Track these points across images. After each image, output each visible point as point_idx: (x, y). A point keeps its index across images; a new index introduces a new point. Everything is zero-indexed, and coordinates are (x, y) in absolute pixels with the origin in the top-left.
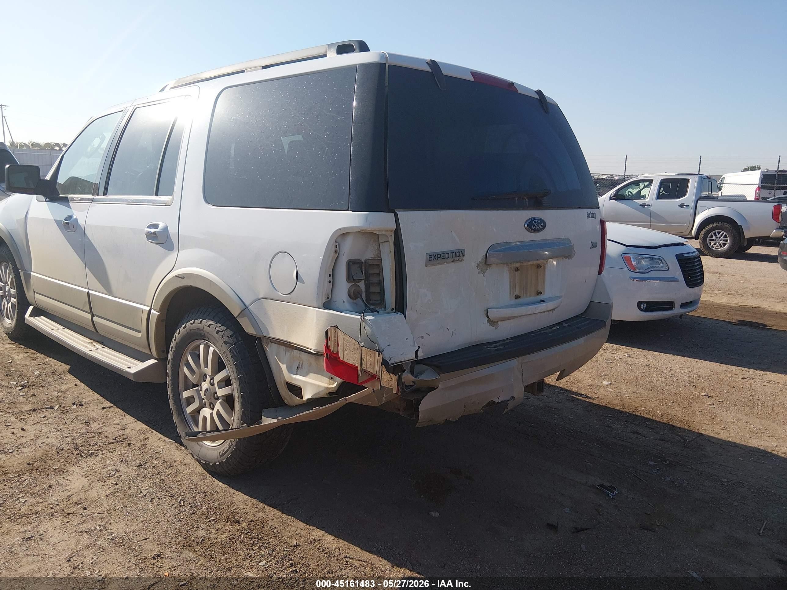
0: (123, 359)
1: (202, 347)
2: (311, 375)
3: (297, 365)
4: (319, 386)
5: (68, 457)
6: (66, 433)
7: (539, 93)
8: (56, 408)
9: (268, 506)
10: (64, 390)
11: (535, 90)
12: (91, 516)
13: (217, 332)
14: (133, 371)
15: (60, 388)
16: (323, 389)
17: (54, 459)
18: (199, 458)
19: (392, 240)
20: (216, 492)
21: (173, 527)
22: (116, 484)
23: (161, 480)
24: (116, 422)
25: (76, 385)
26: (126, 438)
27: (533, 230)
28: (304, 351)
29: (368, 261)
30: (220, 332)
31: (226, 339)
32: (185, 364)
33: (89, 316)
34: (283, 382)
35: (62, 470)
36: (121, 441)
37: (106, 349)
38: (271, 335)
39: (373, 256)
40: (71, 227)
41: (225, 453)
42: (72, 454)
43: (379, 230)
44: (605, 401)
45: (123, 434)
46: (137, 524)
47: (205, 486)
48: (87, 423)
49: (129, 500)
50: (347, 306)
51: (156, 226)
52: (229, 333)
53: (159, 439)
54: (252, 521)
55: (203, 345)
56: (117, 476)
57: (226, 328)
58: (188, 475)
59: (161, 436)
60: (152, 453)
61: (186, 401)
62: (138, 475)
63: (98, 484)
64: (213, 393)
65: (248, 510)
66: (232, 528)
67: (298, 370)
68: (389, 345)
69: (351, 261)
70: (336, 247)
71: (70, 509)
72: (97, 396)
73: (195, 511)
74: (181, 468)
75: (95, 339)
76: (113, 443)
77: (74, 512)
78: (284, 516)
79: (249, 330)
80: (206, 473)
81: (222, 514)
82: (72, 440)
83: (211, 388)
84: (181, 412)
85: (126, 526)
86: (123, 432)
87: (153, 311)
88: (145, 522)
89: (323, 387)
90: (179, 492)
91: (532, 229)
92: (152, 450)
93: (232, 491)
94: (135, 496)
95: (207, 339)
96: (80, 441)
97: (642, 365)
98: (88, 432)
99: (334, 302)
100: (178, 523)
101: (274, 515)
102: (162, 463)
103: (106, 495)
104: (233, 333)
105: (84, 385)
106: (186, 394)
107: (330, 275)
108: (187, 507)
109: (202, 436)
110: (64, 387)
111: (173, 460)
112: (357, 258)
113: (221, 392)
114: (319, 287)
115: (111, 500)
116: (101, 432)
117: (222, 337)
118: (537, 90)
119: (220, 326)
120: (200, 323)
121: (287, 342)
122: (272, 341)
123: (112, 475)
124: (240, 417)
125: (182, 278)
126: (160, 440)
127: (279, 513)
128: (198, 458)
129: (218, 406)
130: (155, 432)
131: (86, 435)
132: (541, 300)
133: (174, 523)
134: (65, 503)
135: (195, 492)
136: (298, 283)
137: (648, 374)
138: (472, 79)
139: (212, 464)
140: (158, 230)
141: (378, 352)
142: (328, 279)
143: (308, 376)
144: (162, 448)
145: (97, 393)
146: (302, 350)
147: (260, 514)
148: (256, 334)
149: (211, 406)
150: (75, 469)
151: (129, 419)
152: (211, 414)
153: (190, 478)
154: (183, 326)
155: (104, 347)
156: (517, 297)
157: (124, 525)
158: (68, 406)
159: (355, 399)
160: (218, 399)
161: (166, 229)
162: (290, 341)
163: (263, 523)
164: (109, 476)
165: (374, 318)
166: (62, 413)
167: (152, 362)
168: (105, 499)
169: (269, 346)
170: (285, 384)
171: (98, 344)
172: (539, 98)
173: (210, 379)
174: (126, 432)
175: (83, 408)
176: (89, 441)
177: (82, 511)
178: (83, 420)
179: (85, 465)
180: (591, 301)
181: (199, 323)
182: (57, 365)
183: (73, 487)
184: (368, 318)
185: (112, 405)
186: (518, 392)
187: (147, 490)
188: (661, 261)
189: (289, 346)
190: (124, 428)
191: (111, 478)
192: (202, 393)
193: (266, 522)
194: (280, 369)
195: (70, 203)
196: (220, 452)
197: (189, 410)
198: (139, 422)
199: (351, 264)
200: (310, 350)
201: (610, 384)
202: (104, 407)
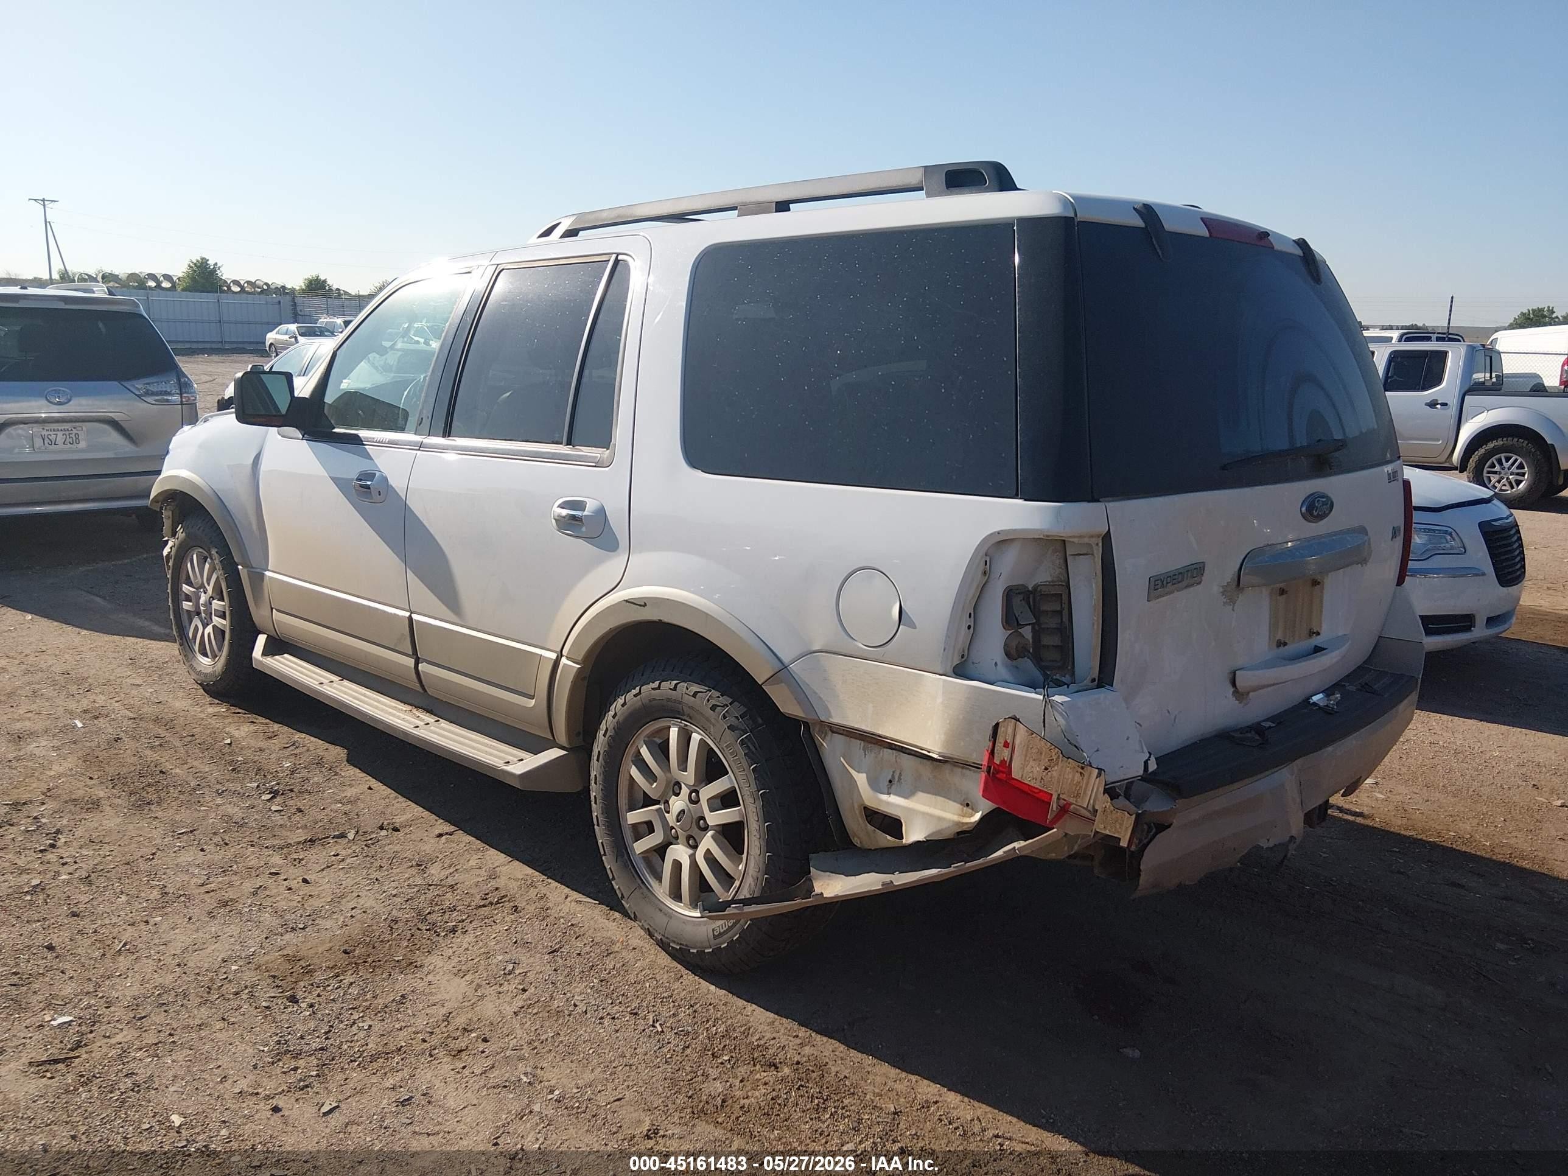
0: (490, 747)
1: (674, 732)
2: (920, 795)
3: (890, 777)
4: (940, 819)
5: (413, 936)
6: (389, 887)
7: (1302, 244)
8: (351, 836)
9: (818, 1032)
10: (352, 798)
11: (1294, 239)
12: (502, 1054)
13: (713, 708)
14: (518, 769)
15: (343, 795)
16: (951, 824)
17: (389, 941)
18: (667, 938)
19: (1098, 552)
20: (710, 1004)
21: (658, 1073)
22: (524, 990)
23: (602, 981)
24: (472, 863)
25: (370, 788)
26: (503, 897)
27: (1315, 517)
28: (907, 751)
29: (1039, 589)
30: (719, 708)
31: (732, 720)
32: (632, 761)
33: (411, 662)
34: (856, 806)
35: (412, 963)
36: (498, 903)
37: (444, 724)
38: (836, 719)
39: (1050, 579)
40: (374, 492)
41: (726, 932)
42: (418, 929)
43: (1081, 537)
44: (1377, 820)
45: (497, 889)
46: (592, 1070)
47: (685, 992)
48: (421, 866)
49: (560, 1022)
50: (1003, 671)
51: (579, 505)
52: (737, 710)
53: (566, 898)
54: (798, 1063)
55: (677, 729)
56: (520, 974)
57: (731, 700)
58: (647, 971)
59: (567, 890)
60: (566, 926)
61: (631, 830)
62: (555, 970)
63: (491, 991)
64: (695, 817)
65: (784, 1042)
66: (769, 1076)
67: (891, 785)
68: (1098, 750)
69: (1011, 590)
70: (986, 564)
71: (457, 1042)
72: (418, 810)
73: (688, 1043)
74: (630, 956)
75: (416, 703)
76: (484, 906)
77: (467, 1047)
78: (853, 1053)
79: (788, 706)
80: (680, 967)
81: (740, 1050)
82: (407, 901)
83: (691, 809)
84: (622, 850)
85: (573, 1073)
86: (493, 883)
87: (564, 660)
88: (606, 1065)
89: (950, 820)
90: (644, 1004)
91: (1312, 514)
92: (562, 920)
93: (741, 1003)
94: (567, 1012)
95: (688, 719)
96: (422, 902)
97: (1424, 742)
98: (430, 885)
99: (973, 663)
100: (665, 1066)
101: (833, 1051)
102: (591, 947)
103: (515, 1013)
104: (746, 709)
105: (385, 787)
106: (634, 817)
107: (970, 614)
108: (670, 1035)
109: (736, 911)
110: (350, 793)
111: (609, 940)
112: (1021, 583)
113: (715, 818)
114: (947, 636)
115: (526, 1022)
116: (453, 883)
117: (724, 717)
118: (1299, 239)
119: (719, 697)
120: (675, 689)
121: (872, 734)
122: (835, 730)
123: (509, 971)
124: (762, 867)
125: (640, 605)
126: (569, 899)
127: (842, 1047)
128: (664, 939)
129: (708, 842)
130: (554, 884)
131: (429, 890)
132: (1316, 646)
133: (659, 1067)
134: (444, 1030)
135: (672, 1004)
136: (901, 627)
137: (1440, 762)
138: (1205, 233)
139: (695, 951)
140: (586, 513)
141: (1097, 770)
142: (967, 621)
143: (915, 798)
144: (579, 915)
145: (416, 803)
146: (904, 750)
147: (807, 1050)
148: (804, 716)
149: (690, 842)
150: (434, 960)
151: (496, 858)
152: (692, 858)
153: (654, 976)
154: (634, 692)
155: (438, 721)
156: (1281, 644)
157: (568, 1071)
158: (372, 832)
159: (1034, 849)
160: (706, 828)
161: (601, 512)
162: (880, 732)
163: (822, 1067)
164: (504, 974)
165: (1069, 699)
166: (366, 845)
167: (554, 753)
168: (514, 1020)
169: (828, 738)
170: (860, 812)
171: (424, 713)
172: (1302, 254)
173: (688, 791)
174: (501, 882)
175: (401, 834)
176: (439, 903)
177: (482, 1046)
178: (410, 860)
179: (451, 951)
180: (1380, 637)
181: (671, 689)
182: (318, 747)
183: (447, 997)
184: (1058, 698)
185: (452, 828)
186: (1296, 825)
187: (585, 1002)
188: (1451, 534)
189: (875, 741)
190: (493, 876)
191: (509, 977)
192: (671, 818)
193: (825, 1065)
194: (853, 782)
195: (366, 447)
196: (713, 930)
197: (641, 846)
198: (516, 863)
199: (1010, 594)
200: (929, 752)
201: (1376, 783)
202: (440, 832)
